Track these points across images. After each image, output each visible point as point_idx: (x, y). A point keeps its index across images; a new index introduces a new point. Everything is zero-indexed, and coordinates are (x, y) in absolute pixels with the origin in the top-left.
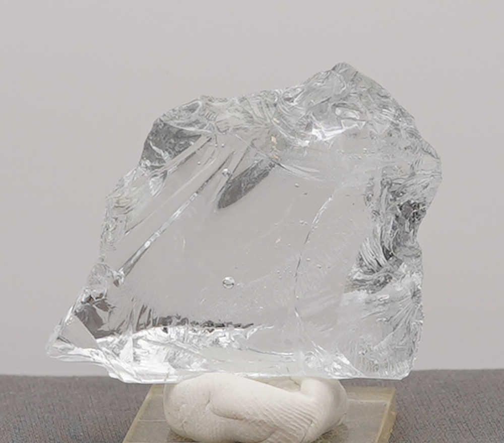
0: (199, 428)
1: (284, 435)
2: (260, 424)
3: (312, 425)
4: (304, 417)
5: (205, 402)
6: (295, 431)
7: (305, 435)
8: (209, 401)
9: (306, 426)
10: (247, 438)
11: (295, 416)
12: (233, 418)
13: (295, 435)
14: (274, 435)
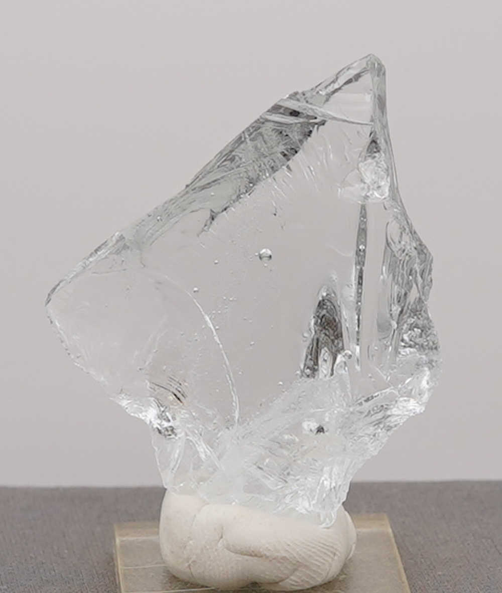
0: (211, 568)
1: (308, 572)
2: (281, 561)
3: (336, 558)
4: (327, 550)
5: (217, 538)
6: (319, 566)
7: (330, 570)
8: (222, 537)
9: (330, 560)
10: (267, 577)
11: (319, 550)
12: (251, 555)
13: (319, 571)
14: (297, 573)
